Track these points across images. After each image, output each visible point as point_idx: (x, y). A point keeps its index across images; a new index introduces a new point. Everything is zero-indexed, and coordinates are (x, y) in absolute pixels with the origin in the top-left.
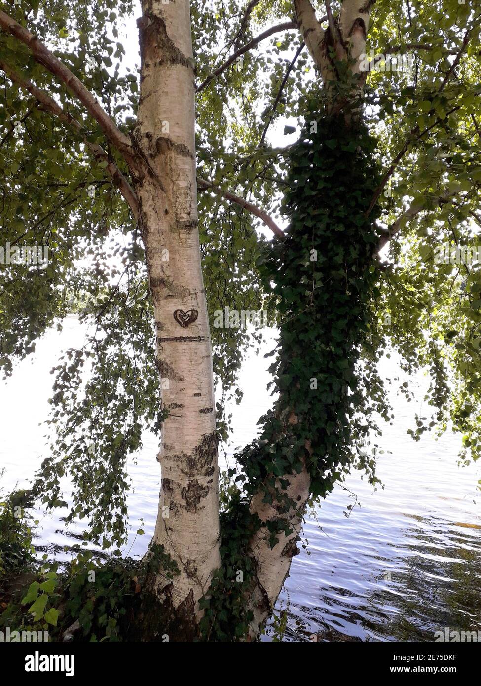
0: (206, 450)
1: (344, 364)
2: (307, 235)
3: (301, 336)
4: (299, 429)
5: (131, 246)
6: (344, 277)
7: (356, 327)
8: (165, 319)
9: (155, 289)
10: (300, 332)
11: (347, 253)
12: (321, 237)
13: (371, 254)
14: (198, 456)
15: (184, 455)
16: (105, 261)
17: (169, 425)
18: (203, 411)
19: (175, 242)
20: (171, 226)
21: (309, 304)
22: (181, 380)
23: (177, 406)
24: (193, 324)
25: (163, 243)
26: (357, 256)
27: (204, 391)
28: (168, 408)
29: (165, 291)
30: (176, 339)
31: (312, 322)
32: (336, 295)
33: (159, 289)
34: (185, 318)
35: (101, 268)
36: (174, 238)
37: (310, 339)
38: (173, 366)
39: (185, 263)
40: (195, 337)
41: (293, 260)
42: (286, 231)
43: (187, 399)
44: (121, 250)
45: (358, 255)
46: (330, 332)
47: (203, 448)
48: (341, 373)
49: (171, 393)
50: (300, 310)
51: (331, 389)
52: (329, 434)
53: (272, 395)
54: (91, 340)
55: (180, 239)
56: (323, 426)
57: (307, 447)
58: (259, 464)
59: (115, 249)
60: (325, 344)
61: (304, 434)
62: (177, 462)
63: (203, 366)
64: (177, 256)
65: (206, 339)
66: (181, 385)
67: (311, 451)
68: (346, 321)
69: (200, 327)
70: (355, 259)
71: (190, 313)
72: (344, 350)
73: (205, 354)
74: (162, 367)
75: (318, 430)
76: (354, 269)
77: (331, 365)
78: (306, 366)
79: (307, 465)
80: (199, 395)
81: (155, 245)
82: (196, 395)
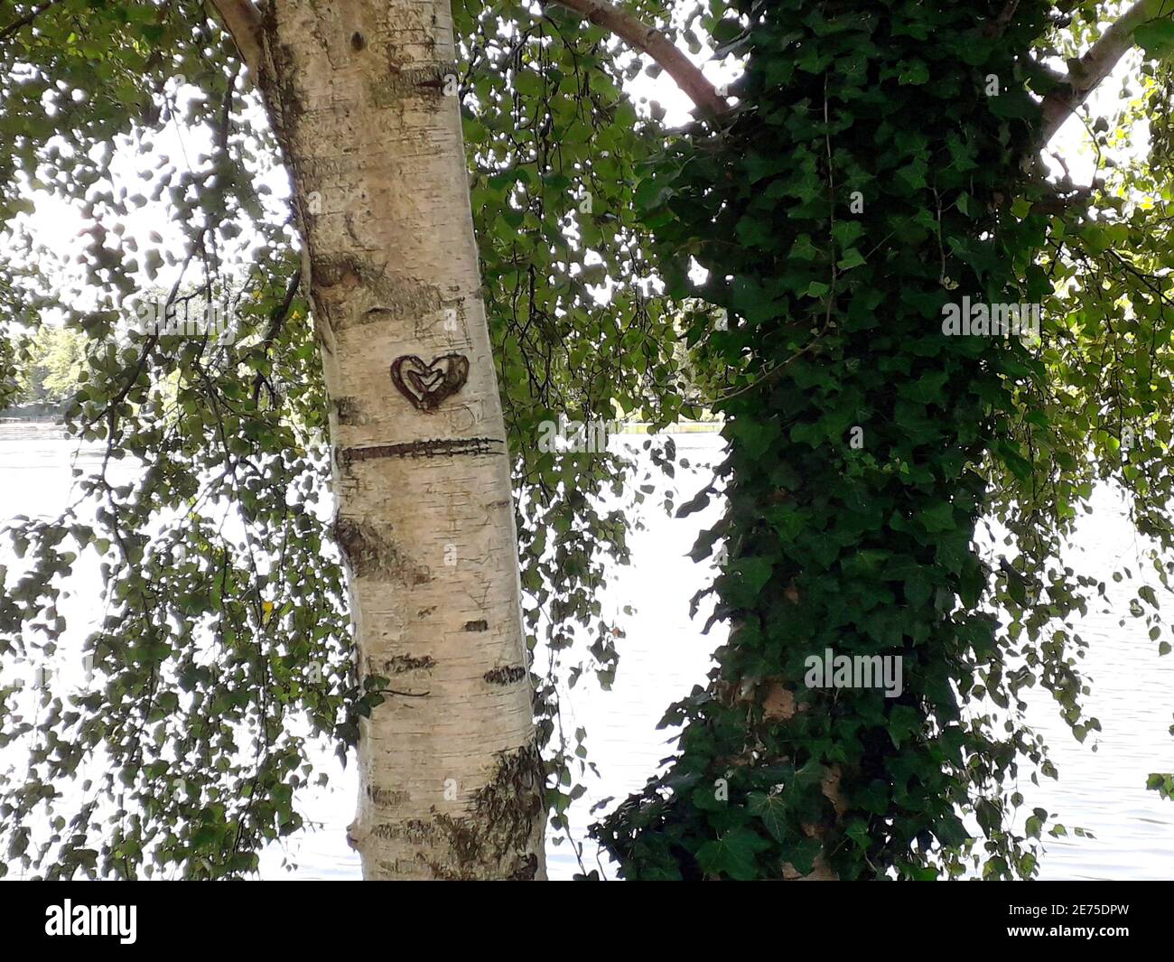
0: (510, 803)
1: (938, 517)
2: (807, 101)
3: (799, 433)
4: (802, 731)
5: (209, 166)
6: (932, 235)
7: (975, 398)
8: (364, 389)
9: (326, 294)
10: (795, 419)
11: (940, 155)
12: (852, 105)
13: (1016, 159)
14: (485, 820)
15: (442, 820)
16: (122, 219)
17: (386, 728)
18: (494, 677)
19: (388, 137)
20: (372, 88)
21: (821, 325)
22: (421, 579)
23: (411, 663)
24: (453, 399)
25: (349, 143)
26: (973, 165)
27: (496, 615)
28: (381, 672)
29: (359, 298)
30: (401, 450)
31: (834, 385)
32: (907, 295)
33: (339, 292)
34: (428, 381)
35: (111, 242)
36: (384, 127)
37: (827, 442)
38: (395, 536)
39: (423, 206)
40: (462, 443)
41: (760, 186)
42: (732, 90)
43: (444, 640)
44: (176, 181)
45: (976, 161)
46: (891, 416)
47: (500, 793)
48: (932, 548)
49: (391, 624)
50: (791, 346)
51: (900, 600)
52: (897, 745)
53: (706, 631)
54: (89, 487)
55: (403, 127)
56: (878, 719)
57: (829, 791)
58: (675, 850)
59: (156, 180)
60: (875, 454)
61: (817, 748)
62: (417, 841)
63: (488, 532)
64: (396, 186)
65: (494, 447)
66: (421, 596)
67: (840, 806)
68: (944, 378)
69: (476, 408)
70: (968, 172)
71: (443, 365)
72: (939, 474)
73: (496, 496)
74: (357, 544)
75: (860, 733)
76: (962, 204)
77: (896, 523)
78: (815, 530)
79: (829, 848)
80: (480, 626)
81: (323, 149)
82: (471, 626)
